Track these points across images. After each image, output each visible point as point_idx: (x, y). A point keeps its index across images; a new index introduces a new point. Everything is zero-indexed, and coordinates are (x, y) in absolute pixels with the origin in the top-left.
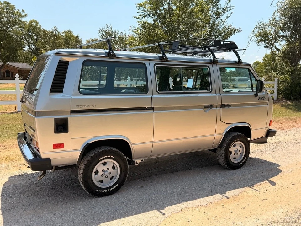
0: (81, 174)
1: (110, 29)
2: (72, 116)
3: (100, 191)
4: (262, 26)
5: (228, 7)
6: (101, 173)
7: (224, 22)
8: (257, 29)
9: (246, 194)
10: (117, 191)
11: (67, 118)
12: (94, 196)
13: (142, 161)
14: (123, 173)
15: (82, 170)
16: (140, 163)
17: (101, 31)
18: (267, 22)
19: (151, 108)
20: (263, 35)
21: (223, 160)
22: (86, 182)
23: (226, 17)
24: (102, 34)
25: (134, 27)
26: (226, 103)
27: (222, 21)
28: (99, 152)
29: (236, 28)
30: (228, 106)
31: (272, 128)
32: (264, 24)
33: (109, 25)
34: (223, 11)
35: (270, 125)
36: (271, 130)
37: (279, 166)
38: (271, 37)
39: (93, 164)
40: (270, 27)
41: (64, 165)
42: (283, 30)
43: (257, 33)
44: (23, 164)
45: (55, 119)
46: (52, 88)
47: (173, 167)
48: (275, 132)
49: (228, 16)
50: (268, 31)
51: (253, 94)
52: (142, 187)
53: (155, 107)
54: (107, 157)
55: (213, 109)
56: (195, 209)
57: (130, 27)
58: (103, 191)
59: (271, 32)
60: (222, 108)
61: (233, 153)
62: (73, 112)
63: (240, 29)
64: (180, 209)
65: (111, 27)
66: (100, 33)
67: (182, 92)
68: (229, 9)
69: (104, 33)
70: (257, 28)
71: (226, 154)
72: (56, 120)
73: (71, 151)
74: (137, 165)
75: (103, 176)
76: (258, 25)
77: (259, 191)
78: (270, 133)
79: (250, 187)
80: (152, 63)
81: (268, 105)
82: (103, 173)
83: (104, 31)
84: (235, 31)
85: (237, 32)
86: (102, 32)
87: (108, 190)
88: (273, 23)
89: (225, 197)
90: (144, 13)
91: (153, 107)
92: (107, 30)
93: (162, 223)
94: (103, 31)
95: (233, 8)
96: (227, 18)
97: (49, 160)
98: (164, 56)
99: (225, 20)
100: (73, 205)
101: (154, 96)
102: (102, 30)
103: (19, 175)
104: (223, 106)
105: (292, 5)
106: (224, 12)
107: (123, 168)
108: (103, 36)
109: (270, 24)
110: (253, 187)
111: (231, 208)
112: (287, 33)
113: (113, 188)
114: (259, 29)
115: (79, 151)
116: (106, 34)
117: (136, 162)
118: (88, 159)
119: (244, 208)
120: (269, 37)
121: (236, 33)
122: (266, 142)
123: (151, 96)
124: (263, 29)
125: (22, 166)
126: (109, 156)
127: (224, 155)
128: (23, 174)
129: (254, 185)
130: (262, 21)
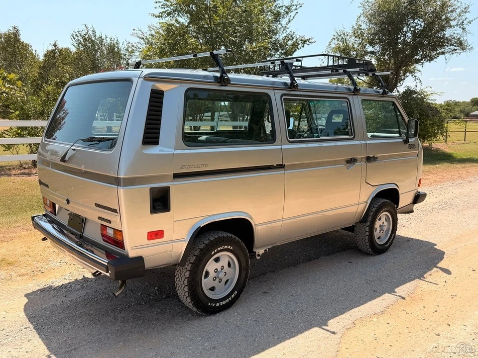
0: (186, 280)
1: (91, 32)
2: (175, 183)
3: (213, 305)
4: (342, 36)
5: (294, 5)
6: (212, 274)
7: (285, 28)
8: (336, 41)
9: (422, 289)
10: (234, 302)
11: (169, 187)
12: (203, 314)
13: (265, 251)
14: (244, 273)
15: (188, 273)
16: (262, 254)
17: (76, 35)
18: (350, 31)
19: (281, 167)
20: (344, 50)
21: (367, 241)
22: (194, 291)
23: (287, 20)
24: (78, 40)
25: (140, 30)
26: (372, 156)
27: (283, 27)
28: (210, 240)
29: (306, 38)
30: (375, 159)
31: (421, 190)
32: (344, 34)
33: (89, 26)
34: (287, 10)
35: (419, 186)
36: (419, 192)
37: (436, 245)
38: (355, 53)
39: (204, 262)
40: (353, 38)
41: (161, 265)
42: (372, 43)
43: (334, 46)
44: (37, 269)
45: (151, 189)
46: (145, 138)
47: (287, 257)
48: (425, 195)
49: (291, 19)
50: (351, 44)
51: (401, 140)
52: (265, 293)
53: (286, 164)
54: (222, 248)
55: (356, 164)
56: (371, 319)
57: (134, 30)
58: (218, 304)
59: (356, 46)
60: (368, 162)
61: (378, 229)
62: (177, 176)
63: (312, 38)
64: (351, 322)
65: (92, 29)
66: (74, 38)
67: (319, 139)
68: (294, 7)
69: (80, 38)
70: (334, 39)
71: (371, 232)
72: (153, 191)
73: (173, 242)
74: (258, 258)
75: (216, 279)
76: (336, 34)
77: (437, 284)
78: (418, 198)
79: (420, 279)
80: (279, 93)
81: (418, 156)
82: (215, 275)
83: (81, 35)
84: (305, 42)
85: (308, 43)
86: (77, 38)
87: (224, 302)
88: (357, 32)
89: (399, 298)
90: (166, 9)
91: (284, 164)
92: (86, 35)
93: (340, 346)
94: (79, 35)
95: (301, 6)
96: (289, 22)
97: (140, 259)
98: (294, 81)
99: (287, 25)
100: (179, 333)
101: (284, 147)
102: (77, 33)
103: (42, 291)
104: (369, 159)
105: (385, 7)
106: (287, 13)
107: (244, 264)
108: (80, 44)
109: (355, 34)
110: (425, 279)
111: (418, 313)
112: (378, 48)
113: (230, 299)
114: (338, 40)
115: (185, 241)
116: (83, 41)
117: (257, 253)
118: (196, 254)
119: (436, 311)
120: (352, 53)
121: (305, 45)
122: (412, 211)
123: (280, 147)
124: (344, 40)
125: (35, 273)
126: (226, 247)
127: (368, 234)
128: (45, 287)
129: (425, 276)
130: (342, 29)
